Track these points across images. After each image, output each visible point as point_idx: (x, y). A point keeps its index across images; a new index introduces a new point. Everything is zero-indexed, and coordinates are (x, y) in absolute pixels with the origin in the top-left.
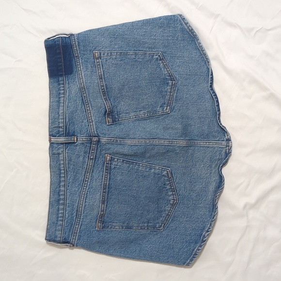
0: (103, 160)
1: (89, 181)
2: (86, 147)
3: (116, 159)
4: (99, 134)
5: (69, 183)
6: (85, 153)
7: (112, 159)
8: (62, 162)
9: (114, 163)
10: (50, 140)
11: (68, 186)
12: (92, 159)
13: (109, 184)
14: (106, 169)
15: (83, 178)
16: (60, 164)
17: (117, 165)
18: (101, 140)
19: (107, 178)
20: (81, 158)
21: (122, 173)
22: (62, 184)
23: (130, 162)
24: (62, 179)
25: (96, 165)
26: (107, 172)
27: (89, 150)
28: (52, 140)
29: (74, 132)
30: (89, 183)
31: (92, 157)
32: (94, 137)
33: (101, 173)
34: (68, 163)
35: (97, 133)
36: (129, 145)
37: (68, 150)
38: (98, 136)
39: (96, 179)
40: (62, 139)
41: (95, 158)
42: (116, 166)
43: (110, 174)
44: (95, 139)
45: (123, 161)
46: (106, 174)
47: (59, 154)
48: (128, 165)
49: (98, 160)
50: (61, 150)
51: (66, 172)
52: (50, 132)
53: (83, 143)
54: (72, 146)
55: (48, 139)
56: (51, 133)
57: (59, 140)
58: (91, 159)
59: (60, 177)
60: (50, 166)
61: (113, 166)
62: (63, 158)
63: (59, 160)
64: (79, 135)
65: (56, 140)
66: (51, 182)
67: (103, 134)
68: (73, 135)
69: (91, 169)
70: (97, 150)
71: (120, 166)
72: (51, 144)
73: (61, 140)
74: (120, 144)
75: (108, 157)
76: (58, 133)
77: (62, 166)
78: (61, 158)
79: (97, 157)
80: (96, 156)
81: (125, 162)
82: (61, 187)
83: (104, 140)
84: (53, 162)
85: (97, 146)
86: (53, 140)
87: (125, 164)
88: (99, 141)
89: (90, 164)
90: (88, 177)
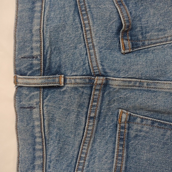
0: (113, 121)
1: (87, 158)
2: (81, 96)
3: (139, 120)
4: (107, 71)
5: (50, 162)
6: (80, 106)
7: (131, 120)
8: (37, 123)
9: (135, 127)
10: (16, 82)
11: (49, 167)
12: (93, 118)
13: (126, 168)
14: (121, 139)
15: (76, 153)
16: (33, 127)
17: (141, 131)
18: (110, 82)
19: (122, 156)
20: (73, 117)
21: (151, 147)
22: (38, 162)
23: (166, 125)
24: (39, 154)
25: (100, 129)
26: (122, 145)
27: (86, 101)
28: (19, 80)
29: (60, 67)
30: (86, 163)
31: (93, 115)
32: (98, 75)
33: (111, 145)
34: (49, 125)
35: (104, 69)
36: (166, 93)
37: (49, 101)
38: (104, 75)
39: (100, 157)
40: (37, 80)
41: (99, 116)
42: (139, 134)
43: (128, 147)
44: (99, 80)
45: (153, 123)
46: (121, 148)
47: (31, 108)
48: (162, 131)
49: (104, 120)
50: (36, 100)
51: (45, 142)
52: (15, 66)
53: (76, 89)
54: (56, 94)
55: (12, 80)
56: (18, 69)
57: (31, 81)
58: (91, 118)
59: (34, 149)
60: (17, 129)
61: (133, 133)
62: (38, 116)
63: (31, 119)
64: (68, 73)
65: (25, 81)
66: (18, 157)
67: (115, 70)
68: (58, 72)
69: (90, 137)
70: (102, 100)
71: (147, 132)
72: (19, 88)
73: (35, 81)
74: (147, 91)
75: (124, 116)
76: (31, 69)
77: (37, 130)
78: (36, 116)
79: (103, 115)
80: (100, 112)
81: (156, 124)
82: (36, 168)
83: (116, 83)
84: (22, 121)
85: (103, 94)
86: (22, 80)
87: (156, 129)
88: (106, 85)
89: (90, 128)
90: (84, 151)
